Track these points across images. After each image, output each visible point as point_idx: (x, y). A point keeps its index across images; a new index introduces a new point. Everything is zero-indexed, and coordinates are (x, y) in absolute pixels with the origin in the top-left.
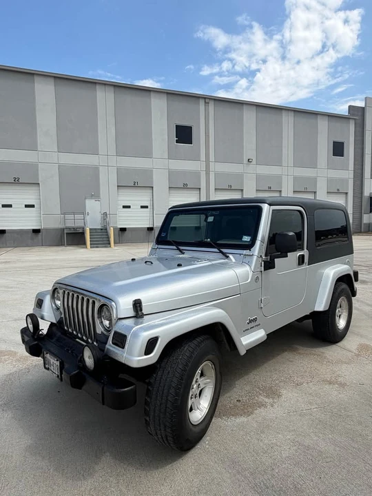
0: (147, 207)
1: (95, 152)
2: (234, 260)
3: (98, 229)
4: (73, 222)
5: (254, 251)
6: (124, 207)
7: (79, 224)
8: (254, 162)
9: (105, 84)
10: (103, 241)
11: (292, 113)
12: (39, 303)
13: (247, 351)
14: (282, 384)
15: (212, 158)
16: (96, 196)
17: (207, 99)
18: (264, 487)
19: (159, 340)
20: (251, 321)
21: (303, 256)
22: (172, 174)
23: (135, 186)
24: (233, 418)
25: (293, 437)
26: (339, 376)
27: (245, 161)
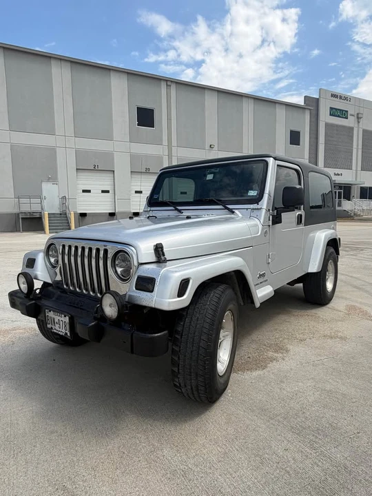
0: (108, 192)
1: (52, 132)
2: (240, 215)
3: (58, 214)
4: (29, 206)
5: (262, 205)
6: (84, 191)
7: (35, 208)
8: (216, 148)
9: (61, 59)
10: (63, 226)
11: (252, 101)
12: (31, 263)
13: (261, 304)
14: (286, 341)
15: (174, 143)
16: (53, 179)
17: (169, 82)
18: (301, 429)
19: (191, 281)
20: (261, 276)
21: (301, 215)
22: (134, 158)
23: (95, 169)
24: (249, 372)
25: (313, 384)
26: (337, 331)
27: (207, 147)
